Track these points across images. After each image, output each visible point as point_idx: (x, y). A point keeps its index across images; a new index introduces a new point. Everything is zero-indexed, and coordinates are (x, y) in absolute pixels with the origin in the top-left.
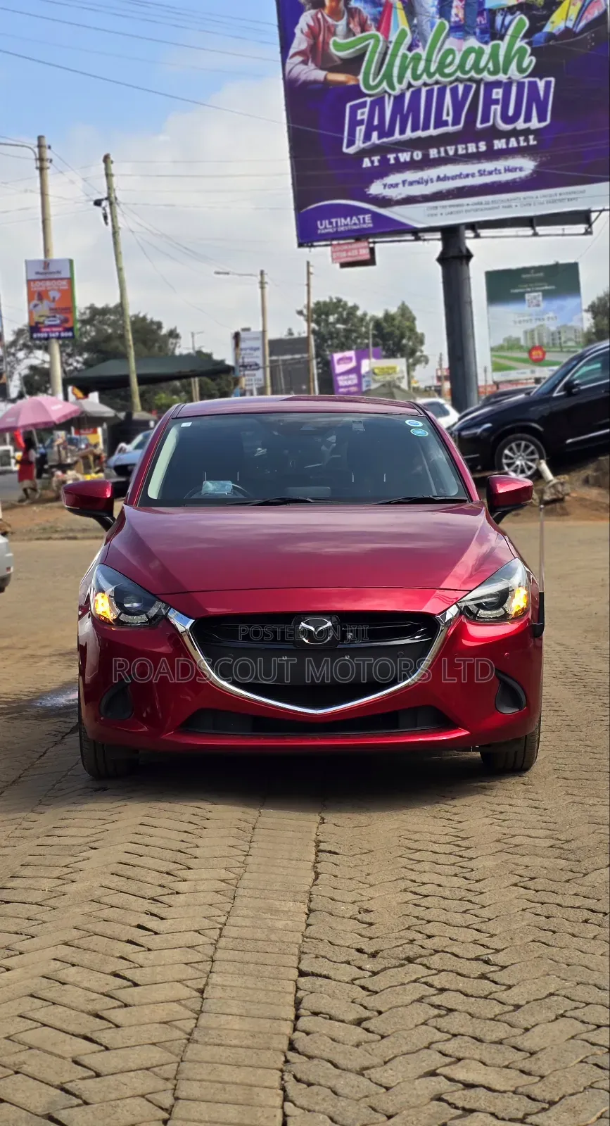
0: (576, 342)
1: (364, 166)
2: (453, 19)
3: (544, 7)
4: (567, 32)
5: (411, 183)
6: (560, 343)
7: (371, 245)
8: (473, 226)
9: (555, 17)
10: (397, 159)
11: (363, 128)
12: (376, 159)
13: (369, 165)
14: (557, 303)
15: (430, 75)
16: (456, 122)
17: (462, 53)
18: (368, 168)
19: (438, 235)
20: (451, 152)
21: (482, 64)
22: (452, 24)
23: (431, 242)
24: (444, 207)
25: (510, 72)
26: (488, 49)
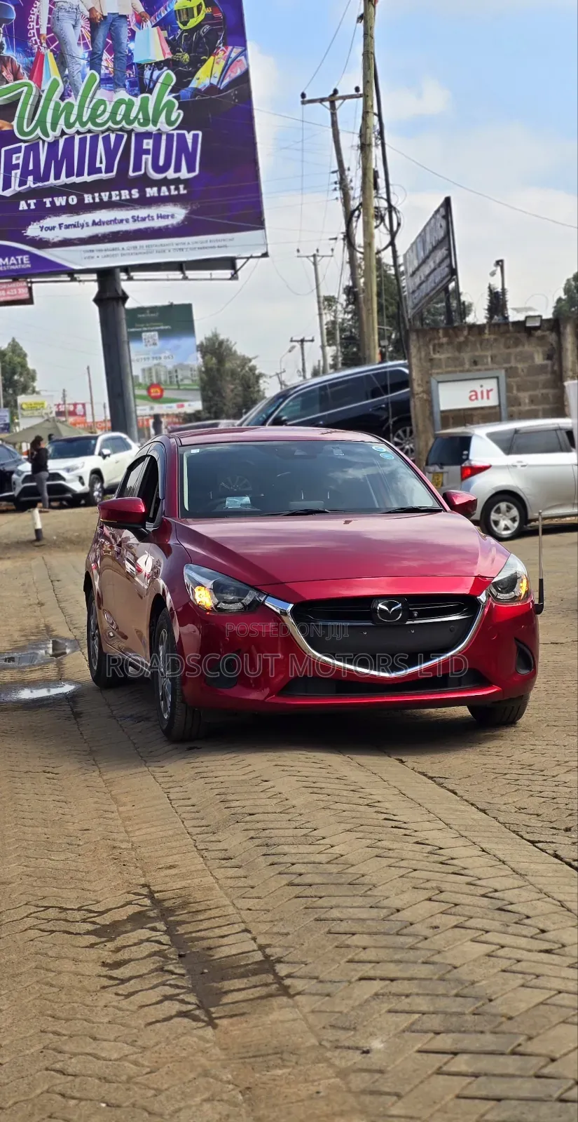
0: (193, 380)
1: (21, 208)
2: (103, 71)
3: (190, 64)
4: (212, 89)
5: (67, 227)
6: (177, 382)
7: (29, 285)
8: (126, 269)
9: (200, 74)
10: (53, 203)
11: (19, 172)
12: (32, 202)
13: (26, 208)
14: (174, 342)
15: (83, 124)
16: (109, 170)
17: (113, 103)
18: (23, 211)
19: (94, 277)
20: (105, 199)
21: (133, 115)
22: (102, 77)
23: (86, 283)
24: (100, 250)
25: (159, 126)
26: (137, 101)
